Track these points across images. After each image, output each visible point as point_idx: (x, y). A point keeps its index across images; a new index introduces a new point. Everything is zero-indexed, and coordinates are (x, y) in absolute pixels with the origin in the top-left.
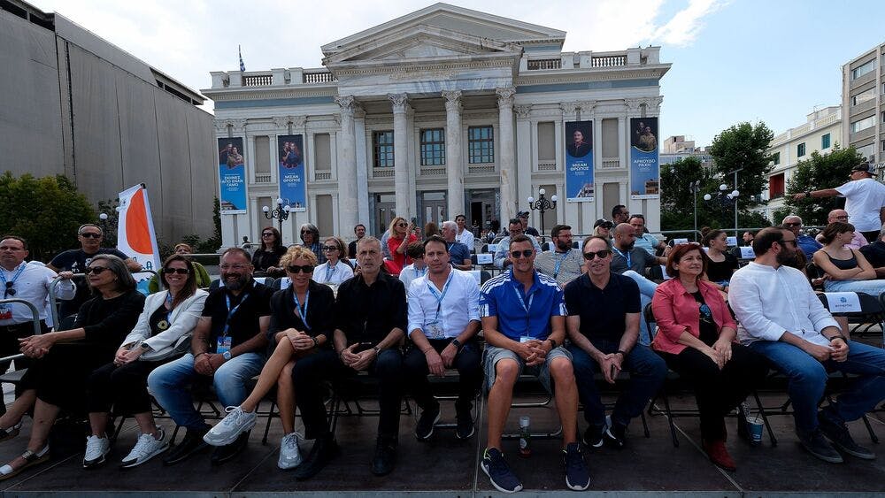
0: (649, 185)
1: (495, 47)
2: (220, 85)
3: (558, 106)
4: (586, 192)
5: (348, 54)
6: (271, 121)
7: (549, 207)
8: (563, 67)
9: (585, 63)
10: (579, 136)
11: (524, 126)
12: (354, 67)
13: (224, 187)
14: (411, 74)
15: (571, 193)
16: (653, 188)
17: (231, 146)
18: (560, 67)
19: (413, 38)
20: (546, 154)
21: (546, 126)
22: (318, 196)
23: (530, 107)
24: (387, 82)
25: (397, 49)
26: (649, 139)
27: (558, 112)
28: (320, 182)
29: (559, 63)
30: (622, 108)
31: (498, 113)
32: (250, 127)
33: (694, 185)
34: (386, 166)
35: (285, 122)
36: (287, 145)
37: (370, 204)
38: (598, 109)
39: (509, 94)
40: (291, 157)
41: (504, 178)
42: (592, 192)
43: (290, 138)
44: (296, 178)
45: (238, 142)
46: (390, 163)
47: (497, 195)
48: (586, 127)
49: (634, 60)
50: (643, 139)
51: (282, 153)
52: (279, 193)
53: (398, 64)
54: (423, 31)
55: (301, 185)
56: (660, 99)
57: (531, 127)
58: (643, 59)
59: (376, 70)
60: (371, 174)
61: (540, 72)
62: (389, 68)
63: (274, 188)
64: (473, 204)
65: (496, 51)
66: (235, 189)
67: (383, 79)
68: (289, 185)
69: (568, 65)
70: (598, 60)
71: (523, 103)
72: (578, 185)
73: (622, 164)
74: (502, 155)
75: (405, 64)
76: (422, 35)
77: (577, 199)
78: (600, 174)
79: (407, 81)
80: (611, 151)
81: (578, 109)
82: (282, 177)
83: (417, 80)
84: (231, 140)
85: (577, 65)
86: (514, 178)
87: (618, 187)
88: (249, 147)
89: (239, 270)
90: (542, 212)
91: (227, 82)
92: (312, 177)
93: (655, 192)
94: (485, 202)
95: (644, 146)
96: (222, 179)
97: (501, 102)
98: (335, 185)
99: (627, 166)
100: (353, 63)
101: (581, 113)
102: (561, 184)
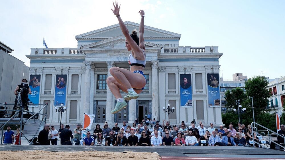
0: (216, 101)
1: (151, 46)
2: (34, 54)
3: (177, 67)
4: (189, 103)
5: (91, 45)
6: (54, 68)
7: (172, 111)
8: (179, 52)
9: (188, 51)
10: (186, 80)
11: (162, 75)
12: (93, 50)
14: (116, 54)
15: (183, 104)
16: (218, 103)
17: (35, 78)
18: (177, 52)
19: (117, 40)
20: (172, 87)
21: (172, 75)
22: (71, 101)
23: (165, 68)
24: (106, 56)
25: (111, 44)
26: (215, 82)
27: (177, 70)
28: (73, 95)
29: (177, 50)
30: (203, 69)
31: (151, 69)
32: (44, 71)
33: (237, 101)
34: (102, 89)
35: (60, 69)
36: (60, 78)
37: (94, 105)
38: (193, 69)
39: (156, 63)
40: (61, 84)
41: (153, 97)
42: (191, 103)
43: (62, 76)
44: (62, 93)
45: (39, 77)
46: (104, 88)
47: (150, 103)
48: (189, 76)
49: (208, 51)
50: (213, 82)
51: (57, 82)
52: (54, 99)
53: (111, 50)
54: (122, 38)
55: (64, 96)
56: (219, 66)
57: (165, 75)
58: (212, 51)
59: (102, 52)
60: (95, 92)
61: (169, 54)
62: (107, 51)
63: (52, 97)
64: (140, 107)
65: (151, 47)
66: (35, 97)
67: (105, 55)
68: (59, 96)
69: (181, 52)
70: (193, 49)
71: (162, 66)
72: (185, 101)
73: (204, 92)
74: (153, 86)
75: (114, 50)
76: (121, 39)
77: (185, 107)
78: (195, 96)
79: (114, 56)
80: (199, 87)
81: (185, 69)
82: (56, 92)
83: (119, 56)
84: (36, 75)
85: (184, 51)
86: (158, 97)
87: (203, 102)
88: (43, 79)
90: (169, 113)
91: (37, 52)
92: (69, 92)
93: (219, 104)
94: (145, 106)
95: (213, 85)
97: (153, 66)
98: (80, 97)
99: (206, 93)
100: (93, 49)
101: (187, 71)
102: (178, 100)
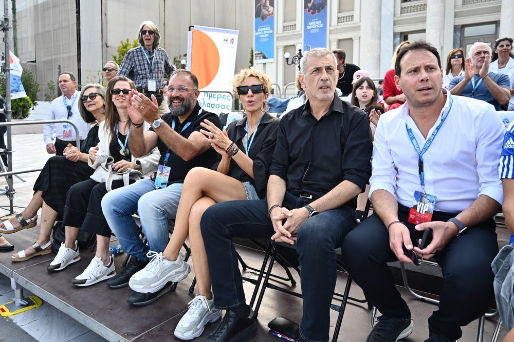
13: (258, 38)
22: (339, 41)
28: (342, 25)
37: (395, 45)
40: (315, 4)
44: (319, 24)
51: (307, 1)
52: (302, 40)
55: (323, 30)
63: (299, 36)
68: (312, 31)
82: (306, 24)
89: (184, 94)
92: (335, 21)
96: (257, 31)
98: (358, 28)
